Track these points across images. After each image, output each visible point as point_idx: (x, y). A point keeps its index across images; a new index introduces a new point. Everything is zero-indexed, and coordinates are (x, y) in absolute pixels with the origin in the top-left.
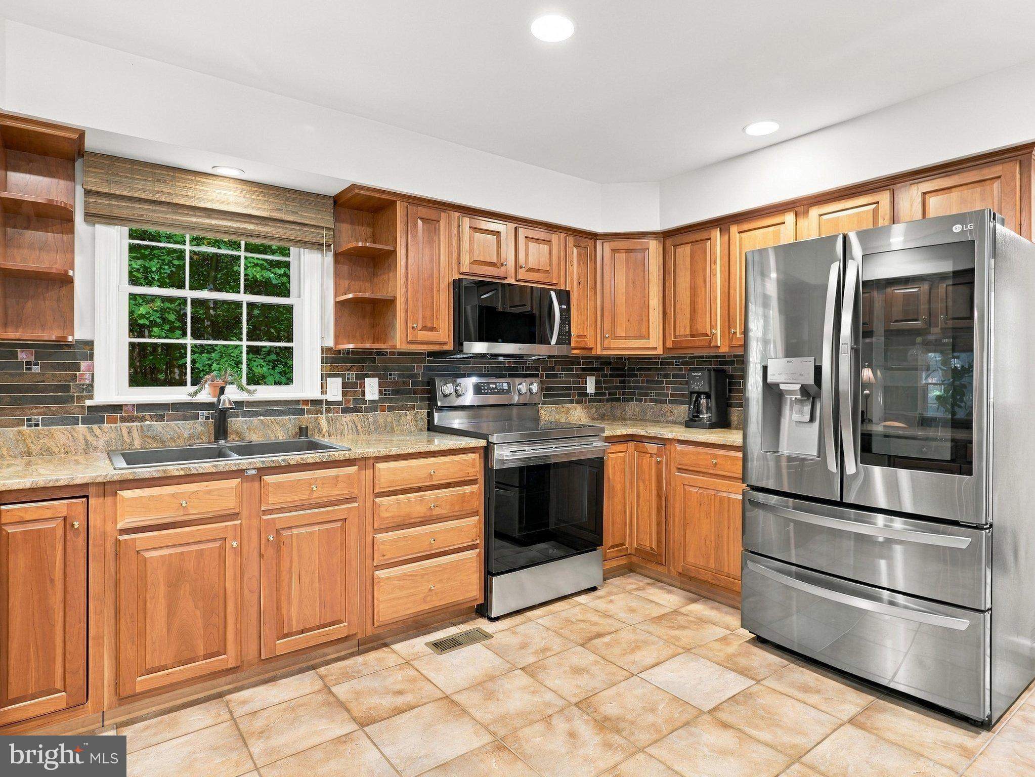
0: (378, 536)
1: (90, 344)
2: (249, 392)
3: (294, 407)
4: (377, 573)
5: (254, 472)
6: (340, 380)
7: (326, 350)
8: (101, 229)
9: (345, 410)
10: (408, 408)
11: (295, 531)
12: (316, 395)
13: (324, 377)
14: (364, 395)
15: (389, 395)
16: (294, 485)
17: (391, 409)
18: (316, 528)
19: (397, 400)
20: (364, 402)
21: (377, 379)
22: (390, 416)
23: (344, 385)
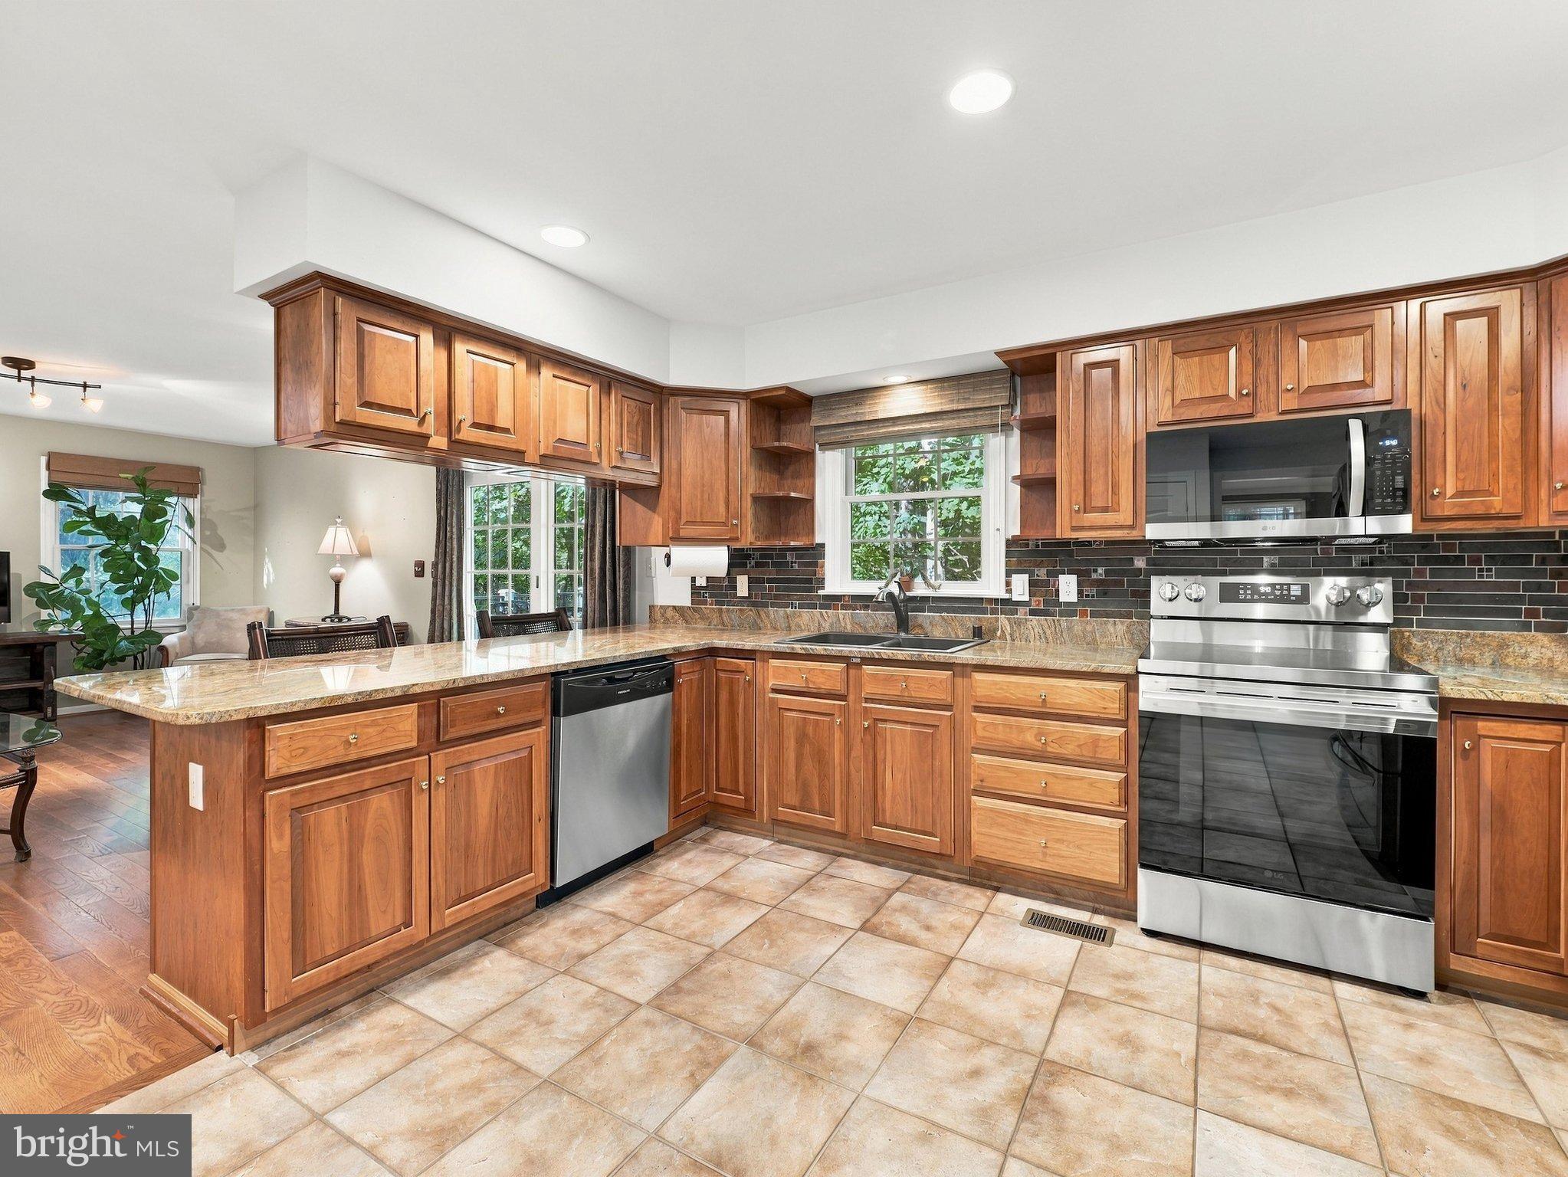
0: (975, 755)
1: (823, 545)
2: (933, 587)
3: (974, 604)
4: (974, 798)
5: (859, 660)
6: (1026, 576)
7: (1011, 543)
8: (829, 454)
9: (1033, 612)
10: (1121, 616)
11: (888, 726)
12: (1001, 593)
13: (1009, 574)
14: (1057, 595)
15: (1093, 596)
16: (889, 679)
17: (1093, 615)
18: (909, 728)
19: (1106, 604)
20: (1058, 604)
21: (1075, 577)
22: (1093, 624)
23: (1032, 583)
